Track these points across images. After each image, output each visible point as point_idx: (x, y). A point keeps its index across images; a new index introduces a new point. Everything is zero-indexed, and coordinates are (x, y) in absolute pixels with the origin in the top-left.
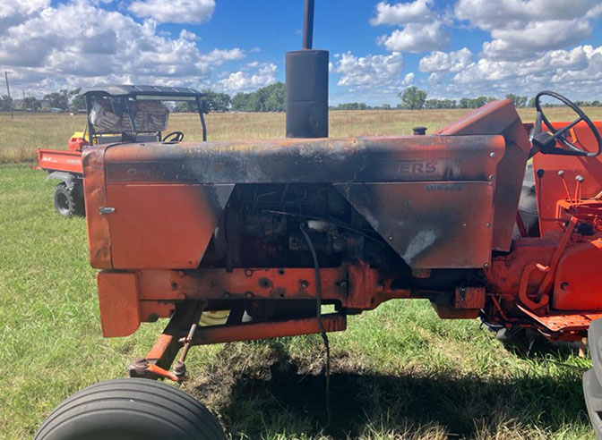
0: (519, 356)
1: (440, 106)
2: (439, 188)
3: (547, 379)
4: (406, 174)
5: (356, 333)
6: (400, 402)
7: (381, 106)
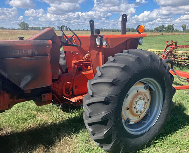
0: (67, 113)
1: (35, 29)
2: (30, 60)
3: (75, 118)
4: (17, 55)
5: (6, 119)
6: (26, 140)
7: (11, 28)
